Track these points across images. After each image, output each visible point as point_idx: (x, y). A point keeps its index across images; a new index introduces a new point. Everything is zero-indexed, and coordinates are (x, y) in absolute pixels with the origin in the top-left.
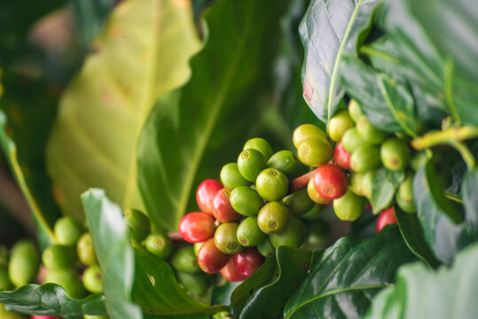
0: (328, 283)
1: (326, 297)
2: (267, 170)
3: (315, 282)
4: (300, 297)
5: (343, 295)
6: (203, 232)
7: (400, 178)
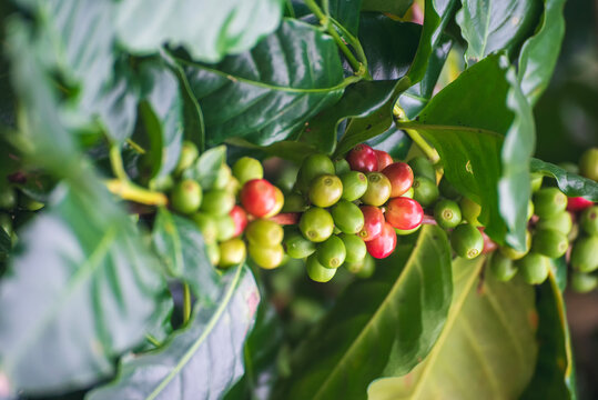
0: (292, 102)
1: (299, 87)
2: (318, 239)
3: (304, 108)
4: (324, 100)
5: (280, 83)
6: (400, 205)
7: (188, 173)
